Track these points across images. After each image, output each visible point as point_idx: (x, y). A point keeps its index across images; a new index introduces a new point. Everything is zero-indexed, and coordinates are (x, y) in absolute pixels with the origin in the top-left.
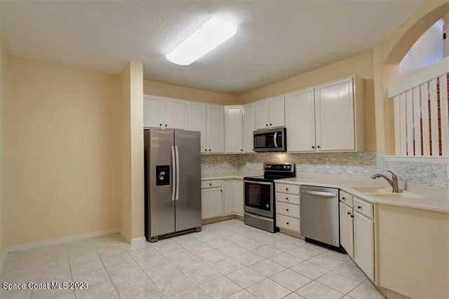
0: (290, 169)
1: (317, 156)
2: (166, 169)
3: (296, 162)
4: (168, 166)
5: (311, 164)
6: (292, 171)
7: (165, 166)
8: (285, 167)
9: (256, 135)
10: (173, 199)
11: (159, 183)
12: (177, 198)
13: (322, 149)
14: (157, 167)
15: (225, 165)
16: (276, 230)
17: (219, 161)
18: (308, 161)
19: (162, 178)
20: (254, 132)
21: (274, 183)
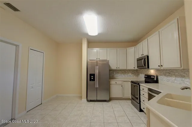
0: (154, 78)
1: (168, 71)
2: (94, 75)
3: (158, 74)
4: (94, 74)
5: (165, 76)
6: (155, 79)
7: (93, 74)
8: (152, 77)
9: (137, 60)
10: (96, 87)
11: (91, 80)
12: (98, 87)
13: (163, 67)
14: (90, 74)
15: (130, 74)
16: (141, 111)
17: (127, 73)
18: (164, 74)
19: (92, 79)
20: (137, 59)
21: (140, 85)
